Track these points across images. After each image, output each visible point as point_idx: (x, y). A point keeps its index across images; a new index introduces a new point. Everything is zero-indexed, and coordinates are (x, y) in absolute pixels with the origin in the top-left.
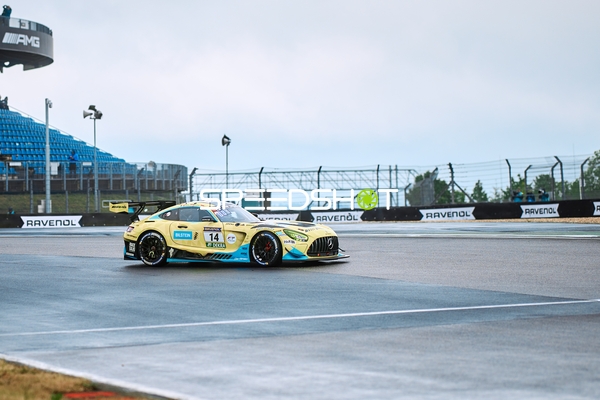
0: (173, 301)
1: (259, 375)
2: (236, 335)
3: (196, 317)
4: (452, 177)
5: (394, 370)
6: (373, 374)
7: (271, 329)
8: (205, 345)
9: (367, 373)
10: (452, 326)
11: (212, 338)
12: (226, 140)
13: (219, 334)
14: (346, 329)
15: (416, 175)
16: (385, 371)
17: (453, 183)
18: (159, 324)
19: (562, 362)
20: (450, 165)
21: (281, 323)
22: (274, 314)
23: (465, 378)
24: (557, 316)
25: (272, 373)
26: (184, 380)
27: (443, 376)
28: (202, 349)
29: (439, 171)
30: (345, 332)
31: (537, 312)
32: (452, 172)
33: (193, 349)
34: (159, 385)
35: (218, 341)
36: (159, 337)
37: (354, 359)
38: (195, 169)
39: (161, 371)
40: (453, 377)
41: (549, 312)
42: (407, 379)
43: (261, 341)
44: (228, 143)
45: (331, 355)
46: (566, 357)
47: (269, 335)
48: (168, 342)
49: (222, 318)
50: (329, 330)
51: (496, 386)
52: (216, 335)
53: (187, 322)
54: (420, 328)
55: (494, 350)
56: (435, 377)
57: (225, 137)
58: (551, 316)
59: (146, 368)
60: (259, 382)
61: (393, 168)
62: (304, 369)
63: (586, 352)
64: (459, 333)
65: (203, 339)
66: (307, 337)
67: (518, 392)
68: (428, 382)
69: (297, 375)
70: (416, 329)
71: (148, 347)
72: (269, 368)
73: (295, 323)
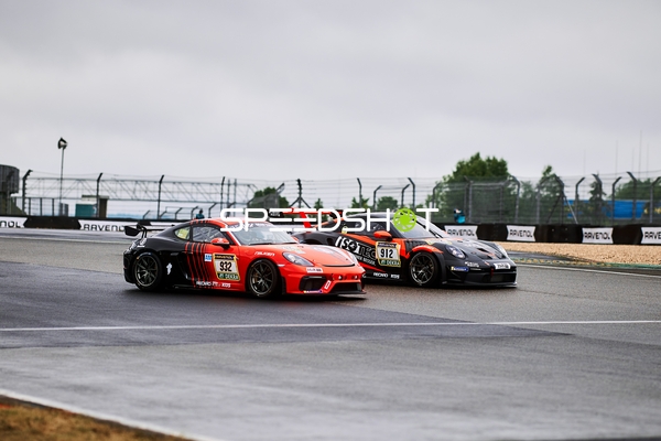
0: (25, 304)
1: (142, 385)
2: (103, 343)
3: (54, 322)
4: (300, 193)
5: (290, 386)
6: (269, 389)
7: (142, 338)
8: (71, 351)
9: (261, 388)
10: (337, 343)
11: (76, 345)
12: (62, 143)
13: (84, 340)
14: (223, 341)
15: (255, 190)
16: (280, 386)
17: (300, 199)
18: (15, 327)
19: (471, 385)
20: (299, 181)
21: (150, 331)
22: (139, 322)
23: (372, 398)
24: (448, 337)
25: (154, 384)
26: (57, 388)
27: (347, 395)
28: (68, 355)
29: (286, 187)
30: (223, 345)
31: (426, 332)
32: (300, 189)
33: (59, 355)
34: (31, 391)
35: (85, 348)
36: (17, 341)
37: (242, 372)
38: (30, 171)
39: (30, 377)
40: (357, 396)
41: (439, 333)
42: (309, 396)
43: (132, 349)
44: (65, 147)
45: (214, 368)
46: (475, 380)
47: (140, 343)
48: (29, 346)
49: (83, 324)
50: (205, 342)
51: (409, 407)
52: (80, 341)
53: (45, 326)
54: (305, 344)
55: (392, 369)
56: (339, 395)
57: (62, 140)
58: (441, 337)
59: (11, 373)
60: (144, 393)
61: (232, 182)
62: (189, 381)
63: (493, 375)
64: (348, 351)
65: (67, 345)
66: (181, 347)
67: (437, 415)
68: (333, 400)
69: (184, 387)
70: (300, 344)
71: (9, 351)
72: (152, 379)
73: (166, 332)
